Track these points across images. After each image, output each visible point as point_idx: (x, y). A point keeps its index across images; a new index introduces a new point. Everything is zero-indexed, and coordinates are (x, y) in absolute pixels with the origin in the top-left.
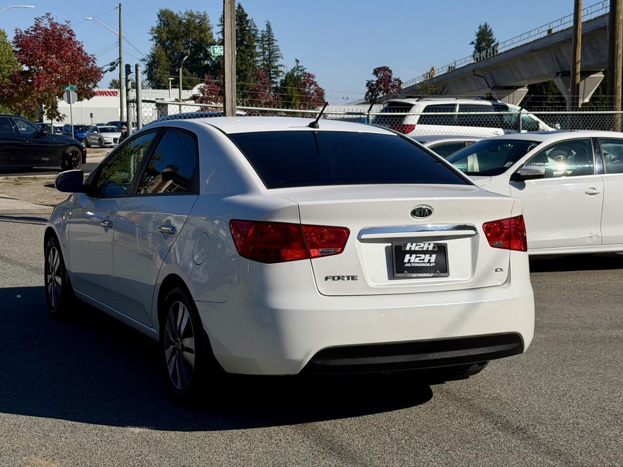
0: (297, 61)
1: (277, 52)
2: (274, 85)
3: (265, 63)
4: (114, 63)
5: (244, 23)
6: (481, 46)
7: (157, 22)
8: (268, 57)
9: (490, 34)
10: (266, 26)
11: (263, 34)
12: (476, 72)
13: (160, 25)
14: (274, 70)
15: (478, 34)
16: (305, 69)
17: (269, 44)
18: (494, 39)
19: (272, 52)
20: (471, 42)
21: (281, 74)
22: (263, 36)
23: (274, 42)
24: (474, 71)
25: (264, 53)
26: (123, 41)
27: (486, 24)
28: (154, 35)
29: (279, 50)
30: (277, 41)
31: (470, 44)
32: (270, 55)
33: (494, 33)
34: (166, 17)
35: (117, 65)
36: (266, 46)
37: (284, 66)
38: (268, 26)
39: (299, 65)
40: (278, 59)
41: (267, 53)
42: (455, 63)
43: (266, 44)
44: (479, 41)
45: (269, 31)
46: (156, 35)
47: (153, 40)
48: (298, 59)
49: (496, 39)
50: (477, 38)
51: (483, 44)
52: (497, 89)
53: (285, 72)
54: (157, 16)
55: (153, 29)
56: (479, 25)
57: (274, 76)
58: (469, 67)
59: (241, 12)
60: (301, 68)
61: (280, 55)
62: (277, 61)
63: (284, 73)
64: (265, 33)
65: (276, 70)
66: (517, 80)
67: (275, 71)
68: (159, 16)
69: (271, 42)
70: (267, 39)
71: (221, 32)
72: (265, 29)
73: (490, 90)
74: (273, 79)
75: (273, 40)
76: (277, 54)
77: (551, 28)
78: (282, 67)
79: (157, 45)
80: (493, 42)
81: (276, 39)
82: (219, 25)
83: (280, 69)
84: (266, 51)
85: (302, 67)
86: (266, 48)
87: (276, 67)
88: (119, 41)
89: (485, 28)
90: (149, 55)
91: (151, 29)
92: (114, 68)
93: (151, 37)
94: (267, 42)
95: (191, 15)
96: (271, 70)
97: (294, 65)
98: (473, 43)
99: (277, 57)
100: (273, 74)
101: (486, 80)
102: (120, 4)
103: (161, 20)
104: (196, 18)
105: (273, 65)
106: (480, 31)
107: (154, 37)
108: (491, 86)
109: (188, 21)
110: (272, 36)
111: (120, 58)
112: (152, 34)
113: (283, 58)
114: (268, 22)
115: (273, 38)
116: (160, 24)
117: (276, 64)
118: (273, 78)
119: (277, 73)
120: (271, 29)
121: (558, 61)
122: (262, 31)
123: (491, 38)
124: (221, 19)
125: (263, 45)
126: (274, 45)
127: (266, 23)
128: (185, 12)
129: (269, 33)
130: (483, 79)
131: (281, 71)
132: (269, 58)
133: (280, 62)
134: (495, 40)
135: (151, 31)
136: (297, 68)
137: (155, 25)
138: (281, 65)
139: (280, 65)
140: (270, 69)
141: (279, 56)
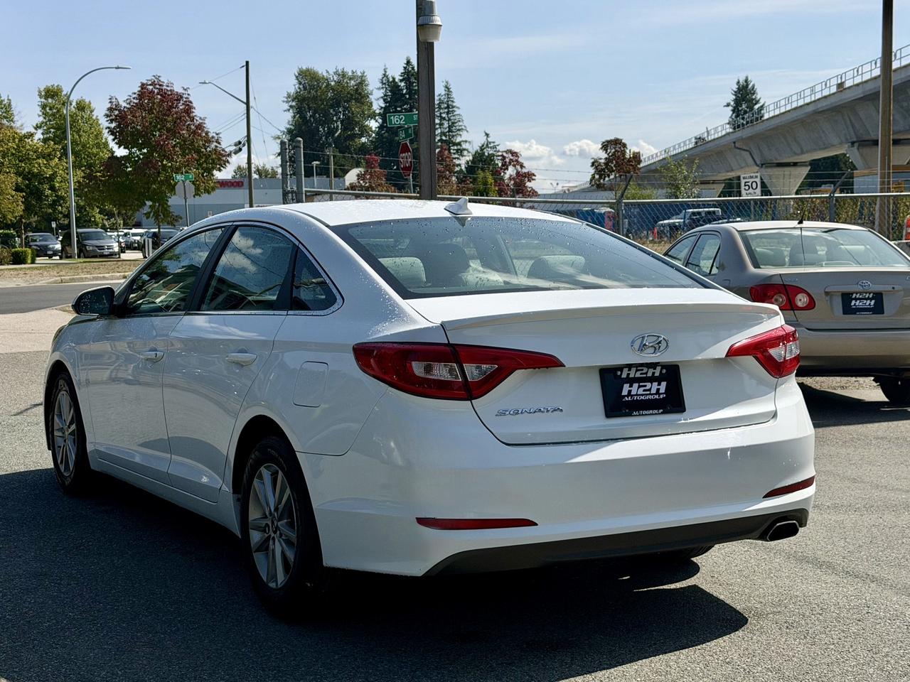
0: (487, 135)
1: (460, 124)
2: (457, 169)
3: (444, 138)
4: (240, 143)
5: (414, 84)
6: (740, 109)
7: (295, 85)
8: (447, 130)
9: (752, 92)
10: (444, 88)
11: (440, 99)
12: (737, 145)
13: (298, 90)
14: (456, 148)
15: (735, 92)
16: (498, 145)
17: (448, 113)
18: (757, 99)
19: (453, 123)
20: (725, 104)
21: (465, 153)
22: (441, 102)
23: (455, 109)
24: (734, 143)
25: (441, 124)
26: (251, 110)
27: (747, 78)
28: (290, 103)
29: (463, 121)
30: (458, 108)
31: (725, 106)
32: (449, 127)
33: (758, 91)
34: (308, 78)
35: (244, 145)
36: (444, 115)
37: (470, 142)
38: (447, 88)
39: (490, 140)
40: (461, 133)
41: (446, 125)
42: (708, 132)
43: (444, 113)
44: (738, 102)
45: (448, 95)
46: (294, 104)
47: (289, 110)
48: (487, 132)
49: (760, 98)
50: (734, 97)
51: (744, 107)
52: (766, 167)
53: (470, 150)
54: (295, 78)
55: (289, 96)
56: (737, 80)
57: (456, 156)
58: (728, 138)
59: (410, 69)
60: (492, 145)
61: (463, 127)
62: (460, 135)
63: (469, 152)
64: (442, 98)
65: (459, 147)
66: (796, 154)
67: (457, 150)
68: (297, 77)
69: (450, 110)
70: (446, 105)
71: (382, 97)
72: (443, 93)
73: (758, 168)
74: (454, 161)
75: (453, 107)
76: (461, 126)
77: (843, 80)
78: (467, 144)
79: (294, 117)
80: (757, 102)
81: (458, 106)
82: (379, 89)
83: (464, 146)
84: (444, 122)
85: (494, 142)
86: (444, 119)
87: (459, 144)
88: (246, 112)
89: (745, 84)
90: (284, 132)
91: (286, 96)
92: (240, 150)
93: (286, 106)
94: (446, 110)
95: (344, 75)
96: (452, 148)
97: (483, 140)
98: (728, 105)
99: (459, 130)
100: (454, 154)
101: (751, 154)
102: (247, 63)
103: (300, 83)
104: (350, 79)
105: (454, 141)
106: (738, 88)
107: (291, 107)
108: (758, 163)
109: (338, 83)
110: (453, 101)
111: (248, 136)
112: (287, 102)
113: (467, 131)
114: (447, 82)
115: (454, 104)
116: (299, 88)
117: (458, 140)
118: (455, 158)
119: (460, 152)
120: (451, 92)
121: (853, 127)
122: (439, 95)
123: (754, 97)
124: (382, 80)
125: (441, 113)
126: (455, 113)
127: (444, 84)
128: (335, 71)
129: (448, 98)
130: (748, 153)
131: (465, 150)
132: (449, 132)
133: (464, 136)
134: (759, 100)
135: (287, 98)
136: (487, 145)
137: (292, 91)
138: (466, 141)
139: (463, 141)
140: (450, 147)
141: (462, 129)
